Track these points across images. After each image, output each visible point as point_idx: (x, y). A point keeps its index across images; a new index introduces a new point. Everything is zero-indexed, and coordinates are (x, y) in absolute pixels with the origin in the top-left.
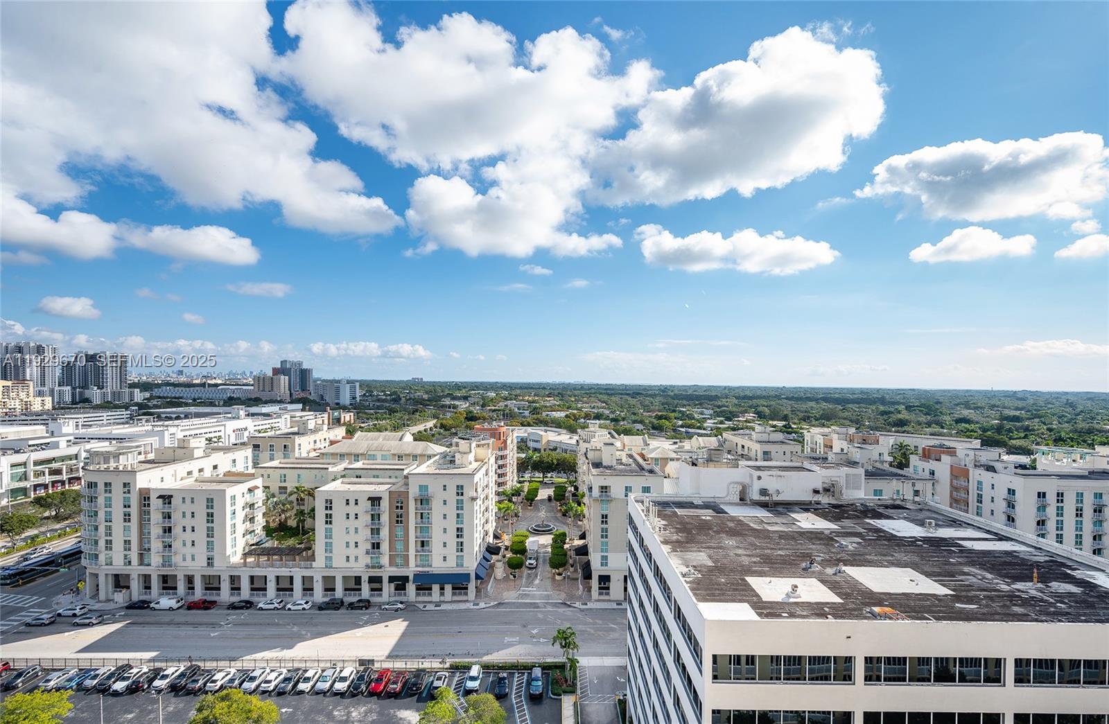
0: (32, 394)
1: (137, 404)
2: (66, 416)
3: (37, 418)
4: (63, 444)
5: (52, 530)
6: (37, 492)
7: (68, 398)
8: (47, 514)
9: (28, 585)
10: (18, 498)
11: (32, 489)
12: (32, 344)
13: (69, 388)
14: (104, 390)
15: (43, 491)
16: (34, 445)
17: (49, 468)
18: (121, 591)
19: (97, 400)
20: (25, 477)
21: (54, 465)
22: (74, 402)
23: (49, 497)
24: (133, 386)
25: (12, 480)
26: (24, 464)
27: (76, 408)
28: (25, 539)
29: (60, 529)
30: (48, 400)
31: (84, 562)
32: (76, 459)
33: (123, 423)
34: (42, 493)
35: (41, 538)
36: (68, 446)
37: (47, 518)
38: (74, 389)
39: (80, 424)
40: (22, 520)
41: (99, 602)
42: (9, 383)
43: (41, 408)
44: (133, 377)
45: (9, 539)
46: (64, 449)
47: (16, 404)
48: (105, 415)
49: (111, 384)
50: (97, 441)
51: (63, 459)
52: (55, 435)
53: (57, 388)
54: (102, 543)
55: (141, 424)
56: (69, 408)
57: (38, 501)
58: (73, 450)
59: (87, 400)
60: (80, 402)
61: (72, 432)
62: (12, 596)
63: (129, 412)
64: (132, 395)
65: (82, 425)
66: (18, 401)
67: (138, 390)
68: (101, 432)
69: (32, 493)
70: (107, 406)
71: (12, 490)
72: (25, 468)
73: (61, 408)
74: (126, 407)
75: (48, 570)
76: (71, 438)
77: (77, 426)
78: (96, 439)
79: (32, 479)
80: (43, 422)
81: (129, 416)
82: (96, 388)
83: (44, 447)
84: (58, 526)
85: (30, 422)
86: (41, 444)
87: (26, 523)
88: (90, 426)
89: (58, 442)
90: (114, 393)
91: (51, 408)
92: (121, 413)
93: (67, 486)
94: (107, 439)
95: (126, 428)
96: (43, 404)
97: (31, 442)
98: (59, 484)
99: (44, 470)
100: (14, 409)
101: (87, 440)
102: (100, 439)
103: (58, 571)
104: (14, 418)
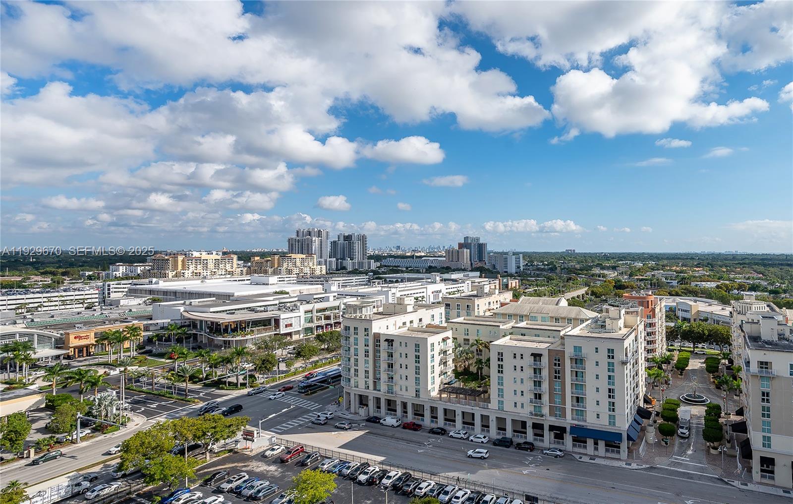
0: (315, 264)
1: (372, 271)
2: (333, 279)
3: (318, 280)
4: (331, 299)
5: (325, 358)
6: (318, 331)
7: (334, 267)
8: (323, 347)
9: (313, 395)
10: (308, 334)
11: (315, 329)
12: (316, 230)
13: (335, 259)
14: (353, 261)
15: (321, 331)
16: (316, 299)
17: (324, 315)
18: (363, 408)
19: (350, 269)
20: (311, 321)
21: (327, 313)
22: (337, 270)
23: (324, 335)
24: (370, 257)
25: (305, 321)
26: (311, 311)
27: (338, 273)
28: (311, 363)
29: (330, 358)
30: (324, 267)
31: (343, 383)
32: (338, 309)
33: (365, 285)
34: (320, 332)
35: (320, 363)
36: (334, 300)
37: (323, 349)
38: (337, 260)
39: (341, 284)
40: (310, 350)
41: (350, 413)
42: (304, 256)
43: (320, 273)
44: (370, 252)
45: (303, 362)
46: (332, 303)
47: (307, 270)
48: (354, 279)
49: (358, 257)
50: (350, 297)
51: (331, 309)
52: (327, 292)
53: (328, 259)
54: (352, 371)
55: (374, 286)
56: (335, 273)
57: (319, 337)
58: (336, 303)
59: (344, 268)
60: (341, 269)
61: (336, 290)
62: (305, 401)
63: (368, 277)
64: (369, 264)
65: (342, 286)
66: (308, 268)
67: (373, 261)
68: (351, 291)
69: (315, 331)
70: (355, 272)
71: (305, 328)
72: (312, 314)
73: (330, 273)
74: (366, 273)
75: (323, 386)
76: (336, 294)
77: (339, 286)
78: (349, 295)
79: (315, 322)
80: (321, 283)
81: (368, 279)
82: (349, 259)
83: (321, 300)
84: (328, 356)
85: (315, 283)
86: (320, 298)
87: (313, 352)
88: (346, 286)
89: (329, 297)
90: (359, 263)
91: (325, 273)
92: (364, 277)
93: (333, 328)
94: (355, 296)
95: (366, 288)
96: (321, 271)
97: (315, 297)
98: (329, 326)
99: (321, 316)
100: (307, 273)
101: (344, 296)
102: (351, 295)
103: (328, 387)
104: (306, 280)
